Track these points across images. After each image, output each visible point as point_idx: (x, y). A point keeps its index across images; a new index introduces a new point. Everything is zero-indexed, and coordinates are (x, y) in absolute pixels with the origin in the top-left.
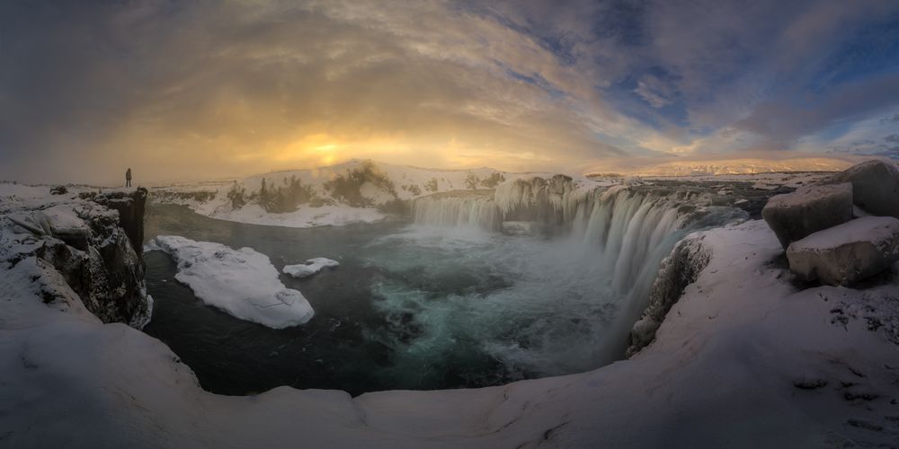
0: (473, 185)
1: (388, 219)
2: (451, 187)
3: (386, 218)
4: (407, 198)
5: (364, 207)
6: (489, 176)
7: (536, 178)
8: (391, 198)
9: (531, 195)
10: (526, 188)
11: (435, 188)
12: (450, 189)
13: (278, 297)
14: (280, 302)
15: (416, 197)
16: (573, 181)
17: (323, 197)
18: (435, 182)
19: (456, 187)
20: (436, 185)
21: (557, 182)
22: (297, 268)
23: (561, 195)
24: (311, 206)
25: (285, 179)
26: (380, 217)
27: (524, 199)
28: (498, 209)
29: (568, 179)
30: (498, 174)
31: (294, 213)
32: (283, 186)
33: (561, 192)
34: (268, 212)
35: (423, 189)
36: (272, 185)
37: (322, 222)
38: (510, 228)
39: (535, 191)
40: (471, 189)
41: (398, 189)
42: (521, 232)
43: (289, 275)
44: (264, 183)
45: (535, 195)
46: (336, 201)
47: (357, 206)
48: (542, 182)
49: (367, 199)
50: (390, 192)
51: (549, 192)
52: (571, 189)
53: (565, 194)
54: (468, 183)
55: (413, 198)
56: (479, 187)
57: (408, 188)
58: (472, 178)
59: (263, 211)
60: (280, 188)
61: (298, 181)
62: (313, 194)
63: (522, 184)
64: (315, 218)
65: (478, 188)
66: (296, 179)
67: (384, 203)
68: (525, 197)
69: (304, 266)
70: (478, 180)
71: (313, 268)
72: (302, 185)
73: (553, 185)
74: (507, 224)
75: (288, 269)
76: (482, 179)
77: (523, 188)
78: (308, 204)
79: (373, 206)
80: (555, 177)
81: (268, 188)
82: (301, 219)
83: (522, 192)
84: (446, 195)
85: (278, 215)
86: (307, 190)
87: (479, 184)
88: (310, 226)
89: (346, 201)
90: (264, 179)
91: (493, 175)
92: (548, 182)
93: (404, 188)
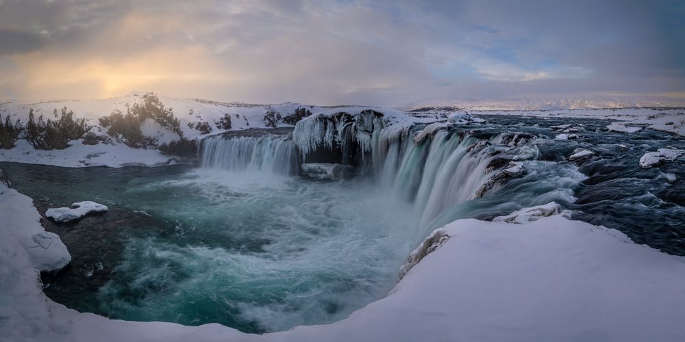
0: (272, 123)
1: (172, 163)
2: (248, 124)
3: (170, 161)
4: (194, 138)
5: (145, 148)
6: (292, 112)
7: (341, 114)
8: (177, 138)
9: (336, 133)
10: (330, 124)
11: (228, 126)
12: (245, 127)
13: (35, 239)
14: (36, 244)
15: (204, 136)
16: (385, 117)
17: (98, 134)
18: (228, 118)
19: (253, 125)
20: (230, 122)
21: (365, 118)
22: (60, 212)
23: (370, 133)
24: (84, 143)
25: (55, 111)
26: (163, 159)
27: (327, 137)
28: (297, 148)
29: (379, 115)
30: (304, 110)
31: (65, 150)
32: (54, 119)
33: (370, 129)
34: (36, 148)
35: (214, 127)
36: (41, 118)
37: (95, 162)
38: (310, 171)
39: (341, 127)
40: (270, 127)
41: (183, 127)
42: (322, 176)
43: (51, 219)
44: (31, 115)
45: (340, 133)
46: (114, 139)
47: (137, 147)
48: (349, 118)
49: (148, 139)
50: (174, 130)
51: (356, 129)
52: (382, 127)
53: (375, 132)
54: (267, 122)
55: (201, 137)
56: (280, 125)
57: (195, 126)
58: (272, 115)
59: (31, 148)
60: (49, 121)
61: (71, 114)
62: (87, 131)
63: (324, 120)
64: (89, 157)
65: (278, 126)
66: (68, 112)
67: (168, 143)
68: (329, 135)
69: (67, 209)
70: (279, 117)
71: (77, 213)
72: (74, 119)
73: (361, 120)
74: (307, 166)
75: (50, 212)
76: (284, 116)
77: (326, 124)
78: (80, 141)
79: (156, 147)
80: (363, 112)
81: (36, 121)
82: (72, 157)
83: (325, 129)
84: (239, 134)
85: (47, 152)
86: (79, 124)
87: (280, 121)
88: (83, 165)
89: (124, 140)
90: (32, 110)
91: (297, 111)
92: (356, 118)
93: (190, 125)
